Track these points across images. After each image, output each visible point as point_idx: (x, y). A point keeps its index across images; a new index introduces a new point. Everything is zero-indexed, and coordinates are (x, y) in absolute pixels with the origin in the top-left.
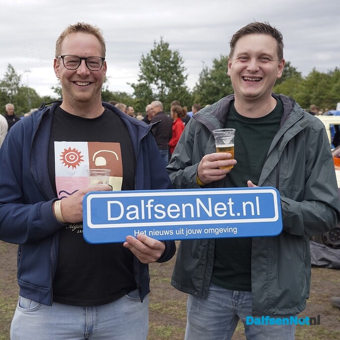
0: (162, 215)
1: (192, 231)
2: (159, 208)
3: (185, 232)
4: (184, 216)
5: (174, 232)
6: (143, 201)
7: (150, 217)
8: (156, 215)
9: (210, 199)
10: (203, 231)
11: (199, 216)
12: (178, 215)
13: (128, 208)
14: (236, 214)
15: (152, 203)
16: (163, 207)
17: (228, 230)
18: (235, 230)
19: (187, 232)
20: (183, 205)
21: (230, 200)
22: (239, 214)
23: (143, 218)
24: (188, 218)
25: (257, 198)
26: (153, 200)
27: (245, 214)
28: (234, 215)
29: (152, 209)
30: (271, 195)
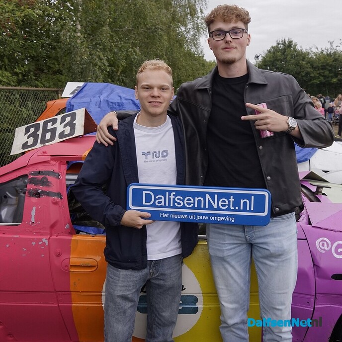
0: (180, 204)
1: (201, 217)
2: (179, 199)
3: (196, 217)
4: (196, 206)
5: (188, 217)
6: (167, 193)
7: (172, 205)
8: (176, 204)
9: (216, 195)
10: (209, 218)
11: (207, 207)
12: (192, 205)
13: (157, 198)
14: (235, 208)
15: (174, 195)
16: (182, 199)
17: (228, 219)
18: (233, 219)
19: (198, 217)
20: (196, 198)
21: (232, 197)
22: (237, 208)
23: (167, 205)
24: (199, 208)
25: (253, 197)
26: (174, 193)
27: (242, 209)
28: (233, 208)
29: (174, 199)
30: (264, 196)
